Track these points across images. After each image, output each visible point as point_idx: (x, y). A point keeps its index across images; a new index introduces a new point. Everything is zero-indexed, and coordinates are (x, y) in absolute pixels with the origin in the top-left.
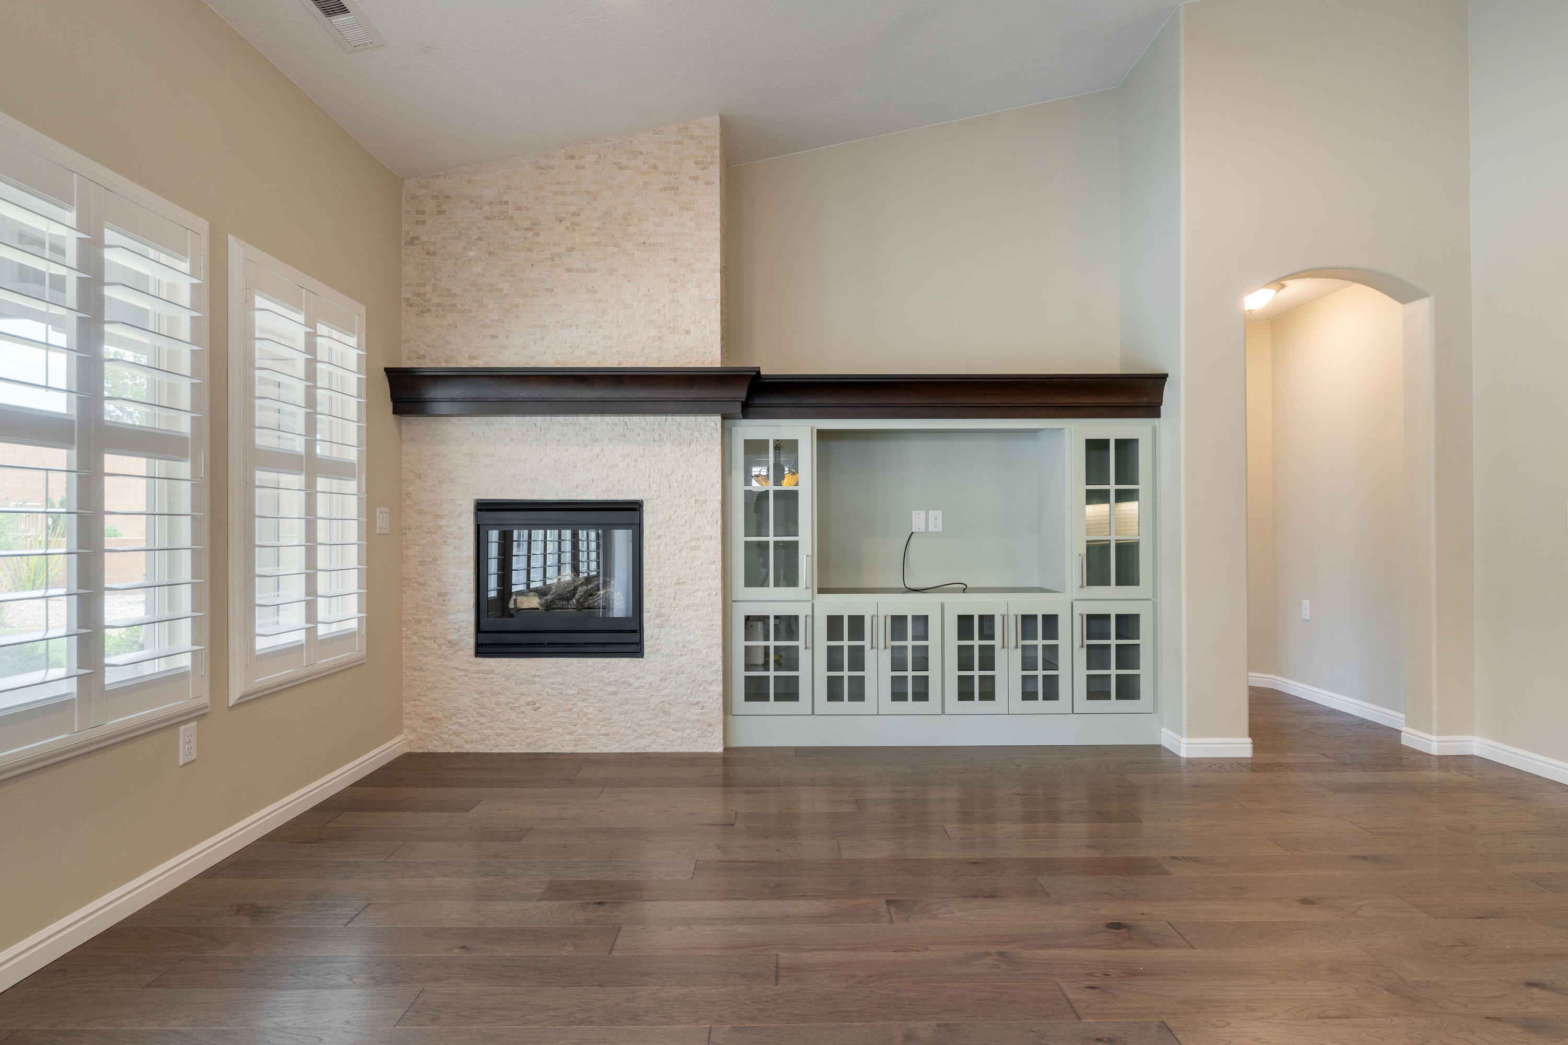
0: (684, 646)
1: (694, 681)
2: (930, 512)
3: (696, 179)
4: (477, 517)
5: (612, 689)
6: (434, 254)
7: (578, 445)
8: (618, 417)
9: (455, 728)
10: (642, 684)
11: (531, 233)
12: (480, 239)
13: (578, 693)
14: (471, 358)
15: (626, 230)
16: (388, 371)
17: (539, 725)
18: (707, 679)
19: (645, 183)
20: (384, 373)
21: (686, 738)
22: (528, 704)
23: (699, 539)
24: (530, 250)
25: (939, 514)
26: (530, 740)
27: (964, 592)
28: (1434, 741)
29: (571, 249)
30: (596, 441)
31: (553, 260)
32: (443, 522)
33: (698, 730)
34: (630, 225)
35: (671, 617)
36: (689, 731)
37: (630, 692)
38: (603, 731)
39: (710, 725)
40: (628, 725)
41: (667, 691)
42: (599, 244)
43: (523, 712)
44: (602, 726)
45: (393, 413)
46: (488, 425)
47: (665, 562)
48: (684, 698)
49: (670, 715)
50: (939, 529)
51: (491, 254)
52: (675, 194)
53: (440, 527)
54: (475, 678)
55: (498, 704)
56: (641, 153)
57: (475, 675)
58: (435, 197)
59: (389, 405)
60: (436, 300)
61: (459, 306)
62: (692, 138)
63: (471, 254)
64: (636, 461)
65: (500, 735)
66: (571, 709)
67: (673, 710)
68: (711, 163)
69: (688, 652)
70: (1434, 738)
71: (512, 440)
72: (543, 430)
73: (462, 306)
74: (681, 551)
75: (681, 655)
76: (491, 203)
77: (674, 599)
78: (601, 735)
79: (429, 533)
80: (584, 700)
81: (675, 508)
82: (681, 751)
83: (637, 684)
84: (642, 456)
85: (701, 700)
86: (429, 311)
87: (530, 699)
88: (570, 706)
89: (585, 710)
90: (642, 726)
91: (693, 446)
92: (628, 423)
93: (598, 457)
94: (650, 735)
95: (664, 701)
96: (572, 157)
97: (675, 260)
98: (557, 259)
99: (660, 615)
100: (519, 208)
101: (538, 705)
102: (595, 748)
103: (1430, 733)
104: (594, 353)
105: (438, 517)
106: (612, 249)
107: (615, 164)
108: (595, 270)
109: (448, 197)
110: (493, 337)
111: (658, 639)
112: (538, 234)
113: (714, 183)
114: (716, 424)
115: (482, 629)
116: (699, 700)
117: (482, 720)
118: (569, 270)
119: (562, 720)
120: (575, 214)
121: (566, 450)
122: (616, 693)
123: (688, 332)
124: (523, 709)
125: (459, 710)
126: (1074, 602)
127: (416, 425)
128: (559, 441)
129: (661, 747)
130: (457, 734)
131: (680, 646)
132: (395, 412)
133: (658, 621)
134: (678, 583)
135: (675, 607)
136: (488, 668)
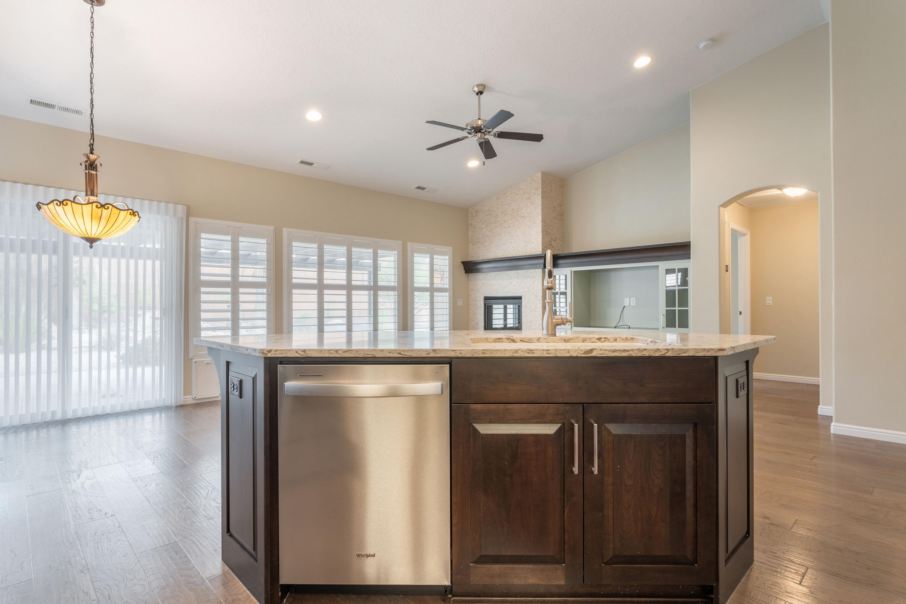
2: (631, 298)
3: (535, 194)
4: (484, 301)
6: (475, 228)
7: (507, 280)
8: (516, 271)
12: (484, 222)
14: (483, 256)
16: (463, 263)
19: (522, 198)
20: (461, 263)
23: (536, 308)
24: (496, 223)
25: (634, 299)
27: (629, 329)
29: (505, 221)
30: (511, 278)
31: (501, 225)
32: (477, 303)
34: (519, 212)
42: (511, 219)
45: (465, 273)
46: (487, 275)
47: (528, 315)
50: (635, 305)
51: (487, 226)
52: (530, 200)
53: (477, 304)
56: (521, 189)
58: (475, 212)
59: (464, 271)
60: (475, 241)
61: (480, 242)
62: (534, 181)
63: (483, 226)
64: (520, 284)
68: (539, 188)
71: (492, 279)
72: (499, 276)
74: (532, 312)
76: (487, 211)
79: (475, 306)
81: (530, 298)
84: (522, 282)
86: (474, 244)
91: (535, 279)
92: (518, 272)
93: (511, 283)
96: (505, 194)
97: (530, 220)
98: (502, 225)
100: (493, 212)
104: (510, 252)
105: (476, 301)
106: (514, 220)
107: (515, 194)
108: (510, 227)
109: (478, 211)
110: (488, 249)
112: (497, 218)
113: (540, 194)
114: (541, 271)
118: (504, 228)
120: (506, 211)
121: (504, 281)
123: (533, 243)
127: (472, 276)
128: (502, 279)
132: (466, 273)
134: (531, 322)
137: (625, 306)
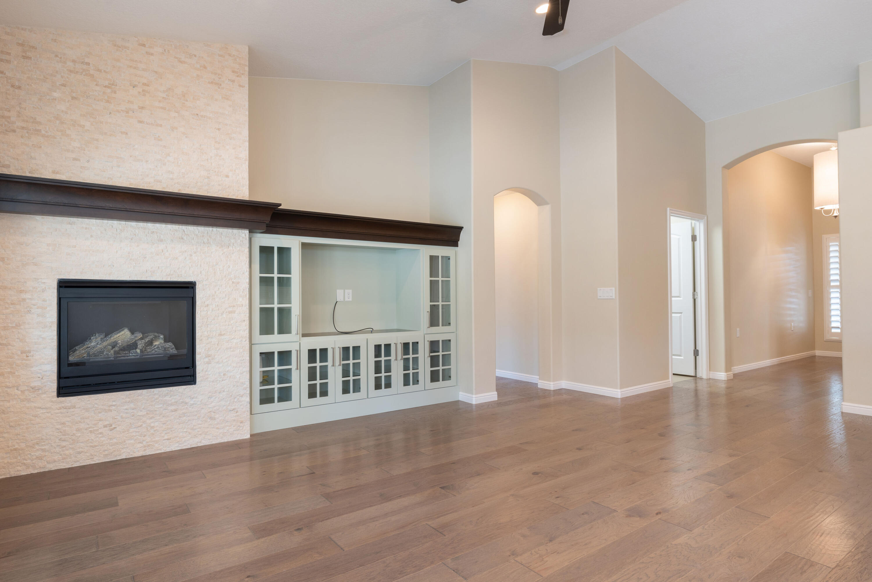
0: (224, 375)
1: (231, 396)
2: (346, 290)
3: (233, 81)
4: (60, 291)
5: (173, 408)
6: (19, 88)
7: (147, 243)
8: (179, 226)
9: (38, 454)
10: (195, 402)
11: (109, 91)
12: (64, 85)
13: (147, 413)
14: (54, 172)
15: (184, 103)
17: (115, 440)
18: (239, 394)
19: (198, 75)
21: (226, 433)
22: (105, 426)
23: (234, 306)
24: (108, 101)
25: (350, 291)
26: (106, 453)
27: (373, 333)
28: (552, 384)
29: (142, 108)
30: (161, 241)
31: (127, 112)
32: (27, 296)
33: (234, 426)
34: (187, 101)
35: (216, 357)
36: (228, 428)
37: (187, 408)
38: (166, 437)
39: (241, 422)
40: (185, 430)
41: (213, 404)
42: (163, 108)
43: (101, 433)
44: (166, 434)
46: (69, 223)
47: (211, 322)
48: (225, 407)
49: (215, 419)
50: (350, 299)
51: (73, 98)
52: (219, 88)
54: (58, 413)
55: (78, 430)
56: (195, 56)
57: (57, 411)
61: (43, 132)
63: (56, 95)
64: (191, 255)
65: (80, 453)
66: (141, 426)
67: (217, 416)
68: (243, 74)
69: (227, 378)
70: (552, 383)
71: (92, 236)
72: (118, 231)
73: (46, 132)
74: (222, 314)
75: (222, 380)
76: (74, 61)
77: (218, 345)
78: (165, 440)
80: (151, 418)
81: (218, 287)
82: (223, 441)
83: (192, 402)
84: (195, 253)
85: (236, 407)
86: (14, 131)
87: (107, 423)
88: (140, 424)
89: (152, 425)
90: (195, 429)
91: (231, 248)
92: (185, 230)
93: (162, 252)
94: (201, 434)
95: (211, 411)
96: (144, 45)
97: (219, 129)
98: (131, 112)
99: (208, 356)
100: (99, 71)
101: (113, 426)
102: (160, 449)
103: (550, 381)
104: (160, 182)
106: (173, 114)
107: (176, 58)
108: (161, 126)
109: (33, 47)
111: (206, 371)
112: (115, 93)
113: (244, 86)
114: (245, 235)
115: (61, 376)
116: (234, 407)
117: (64, 444)
118: (140, 122)
119: (134, 434)
120: (144, 84)
121: (138, 246)
122: (176, 410)
123: (227, 176)
124: (100, 431)
125: (42, 439)
126: (425, 335)
128: (132, 239)
129: (209, 441)
130: (40, 458)
131: (222, 374)
133: (207, 360)
134: (220, 335)
135: (218, 350)
136: (69, 405)
137: (337, 302)
